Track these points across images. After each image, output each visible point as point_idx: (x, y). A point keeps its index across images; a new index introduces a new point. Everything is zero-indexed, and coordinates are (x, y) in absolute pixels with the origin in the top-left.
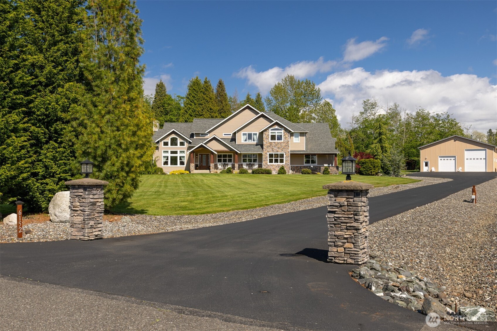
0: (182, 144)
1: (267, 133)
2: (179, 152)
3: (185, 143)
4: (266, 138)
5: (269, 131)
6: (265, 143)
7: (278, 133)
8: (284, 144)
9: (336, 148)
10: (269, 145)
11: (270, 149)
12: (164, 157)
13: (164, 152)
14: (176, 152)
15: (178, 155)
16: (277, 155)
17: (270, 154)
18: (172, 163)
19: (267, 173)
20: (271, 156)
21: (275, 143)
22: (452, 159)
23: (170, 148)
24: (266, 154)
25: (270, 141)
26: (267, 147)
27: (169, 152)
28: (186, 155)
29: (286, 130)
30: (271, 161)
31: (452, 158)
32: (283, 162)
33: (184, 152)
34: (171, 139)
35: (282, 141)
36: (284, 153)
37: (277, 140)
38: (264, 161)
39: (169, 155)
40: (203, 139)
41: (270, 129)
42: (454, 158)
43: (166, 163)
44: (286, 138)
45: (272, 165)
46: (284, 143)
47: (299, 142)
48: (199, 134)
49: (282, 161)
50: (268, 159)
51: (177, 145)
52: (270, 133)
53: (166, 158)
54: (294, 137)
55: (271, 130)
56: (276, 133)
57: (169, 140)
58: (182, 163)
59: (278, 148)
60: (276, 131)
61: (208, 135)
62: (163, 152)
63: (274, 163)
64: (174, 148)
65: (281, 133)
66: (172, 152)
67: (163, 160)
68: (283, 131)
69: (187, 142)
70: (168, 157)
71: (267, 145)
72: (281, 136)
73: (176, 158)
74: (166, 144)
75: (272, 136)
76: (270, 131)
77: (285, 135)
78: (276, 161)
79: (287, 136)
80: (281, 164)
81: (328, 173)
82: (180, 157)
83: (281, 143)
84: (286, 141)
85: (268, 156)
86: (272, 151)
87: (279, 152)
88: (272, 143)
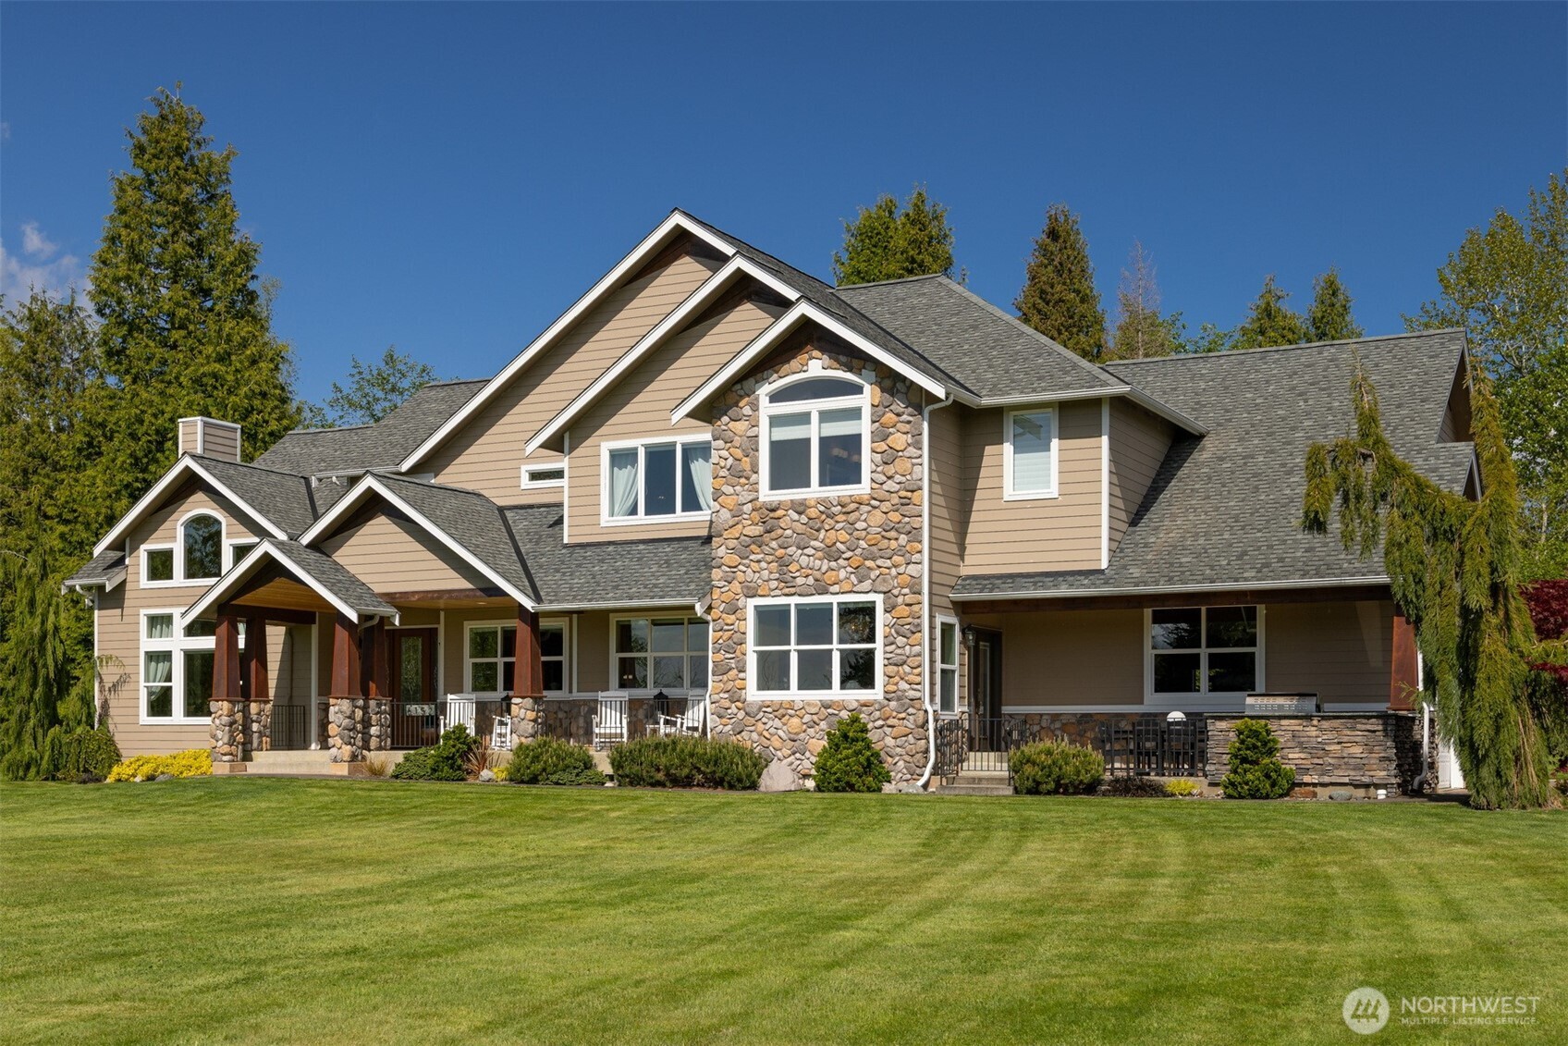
1: (740, 427)
4: (735, 474)
5: (755, 407)
7: (826, 416)
8: (877, 518)
9: (1315, 523)
10: (758, 530)
11: (760, 569)
13: (153, 621)
16: (814, 621)
17: (761, 613)
19: (716, 782)
21: (800, 508)
24: (734, 609)
25: (766, 495)
26: (743, 550)
27: (177, 625)
29: (891, 382)
30: (772, 672)
32: (868, 682)
35: (863, 488)
36: (879, 600)
37: (823, 481)
38: (722, 670)
41: (764, 391)
44: (889, 457)
45: (781, 711)
46: (875, 500)
47: (1053, 490)
49: (860, 672)
50: (751, 650)
52: (762, 422)
54: (1008, 448)
55: (770, 396)
56: (815, 418)
57: (173, 539)
59: (831, 553)
60: (814, 406)
62: (144, 622)
63: (794, 694)
65: (855, 414)
68: (867, 398)
71: (735, 532)
72: (853, 442)
75: (776, 446)
76: (767, 409)
77: (881, 435)
78: (815, 674)
79: (899, 440)
80: (856, 695)
81: (1279, 785)
83: (855, 505)
84: (890, 485)
85: (750, 626)
86: (774, 584)
87: (835, 588)
88: (780, 513)
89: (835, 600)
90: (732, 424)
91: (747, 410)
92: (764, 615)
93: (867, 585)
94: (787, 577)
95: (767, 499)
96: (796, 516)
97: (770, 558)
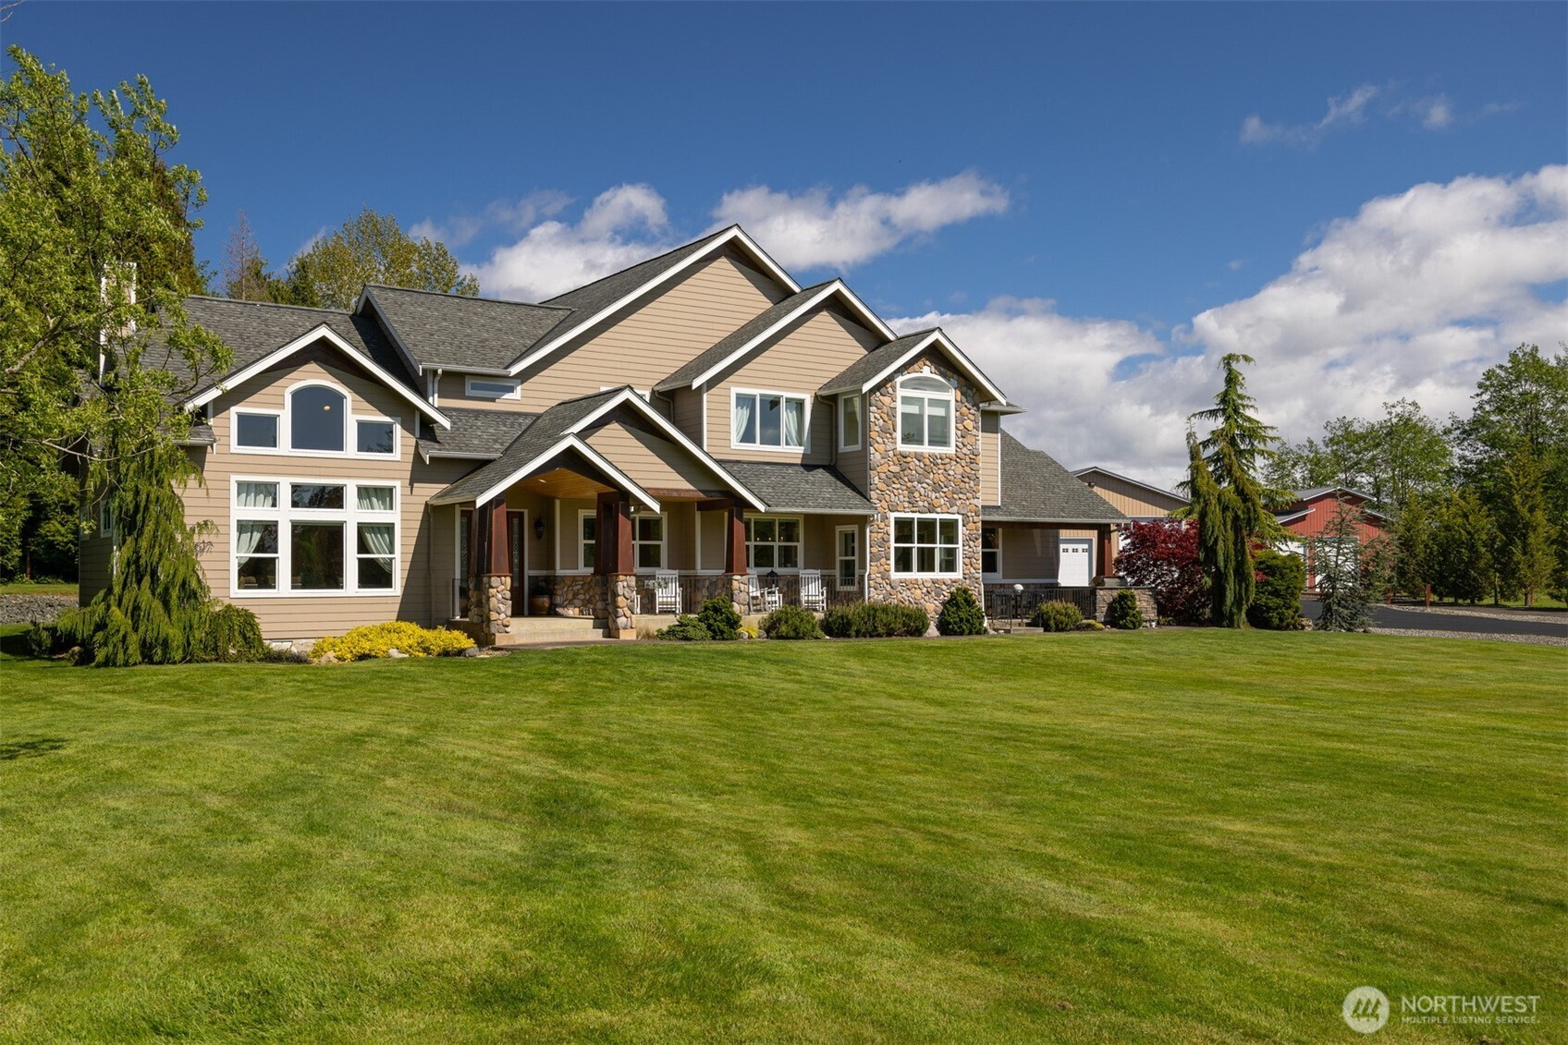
0: (375, 439)
1: (886, 400)
2: (351, 496)
3: (398, 430)
4: (884, 431)
5: (894, 388)
6: (878, 456)
7: (932, 403)
8: (959, 469)
10: (897, 469)
11: (898, 494)
12: (243, 527)
13: (244, 488)
14: (332, 497)
15: (351, 515)
16: (927, 529)
17: (897, 524)
18: (304, 576)
20: (904, 529)
21: (919, 457)
22: (1080, 550)
23: (285, 465)
24: (885, 518)
25: (901, 446)
26: (888, 480)
27: (285, 495)
28: (403, 516)
30: (903, 562)
31: (1080, 547)
32: (955, 568)
33: (384, 495)
34: (297, 396)
35: (950, 450)
36: (960, 518)
37: (931, 443)
38: (875, 557)
39: (285, 515)
40: (486, 413)
41: (899, 379)
42: (1086, 546)
43: (257, 573)
44: (964, 433)
45: (908, 585)
46: (957, 459)
48: (461, 376)
49: (949, 560)
50: (893, 546)
51: (340, 447)
52: (899, 400)
53: (257, 536)
55: (903, 385)
56: (926, 402)
57: (278, 405)
58: (374, 574)
59: (935, 490)
60: (926, 395)
61: (511, 390)
62: (234, 488)
63: (915, 575)
64: (319, 466)
65: (946, 404)
66: (302, 496)
67: (238, 551)
68: (951, 395)
69: (407, 427)
70: (269, 530)
71: (885, 468)
72: (945, 421)
73: (333, 534)
74: (255, 430)
75: (906, 417)
76: (901, 393)
77: (960, 420)
78: (926, 560)
79: (969, 424)
80: (948, 576)
82: (363, 529)
83: (948, 460)
84: (965, 450)
85: (892, 530)
86: (906, 505)
87: (939, 510)
88: (909, 459)
89: (938, 517)
90: (881, 398)
91: (890, 390)
92: (899, 523)
93: (955, 509)
94: (912, 500)
95: (902, 450)
96: (917, 463)
97: (904, 488)
